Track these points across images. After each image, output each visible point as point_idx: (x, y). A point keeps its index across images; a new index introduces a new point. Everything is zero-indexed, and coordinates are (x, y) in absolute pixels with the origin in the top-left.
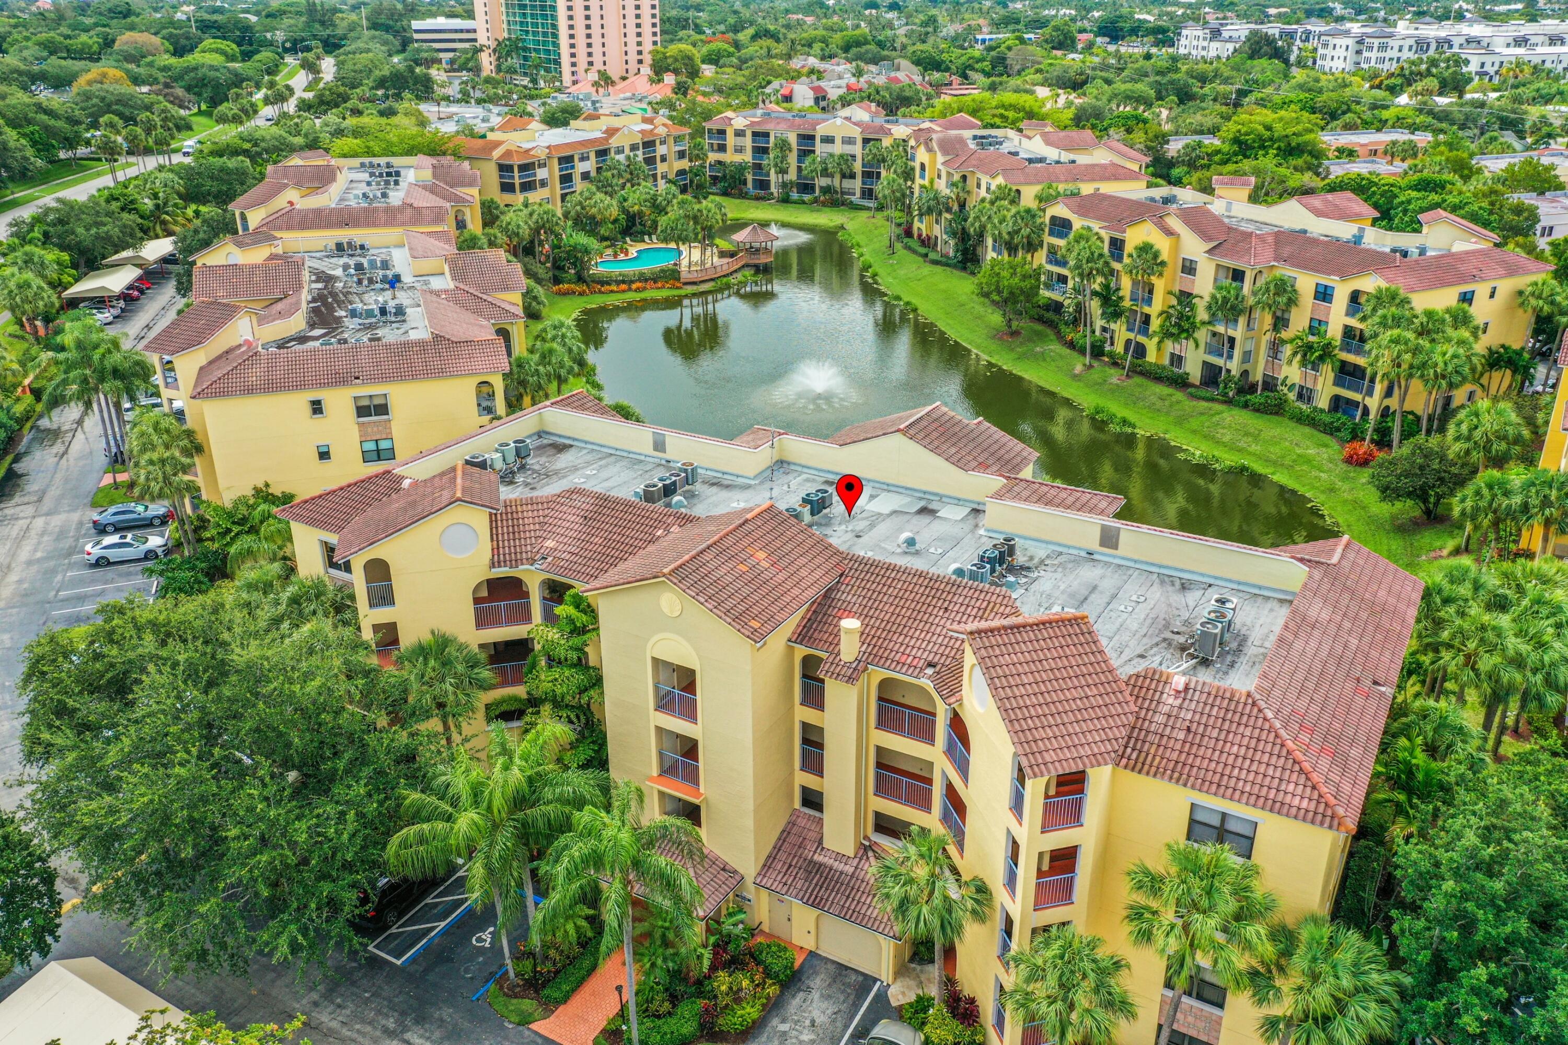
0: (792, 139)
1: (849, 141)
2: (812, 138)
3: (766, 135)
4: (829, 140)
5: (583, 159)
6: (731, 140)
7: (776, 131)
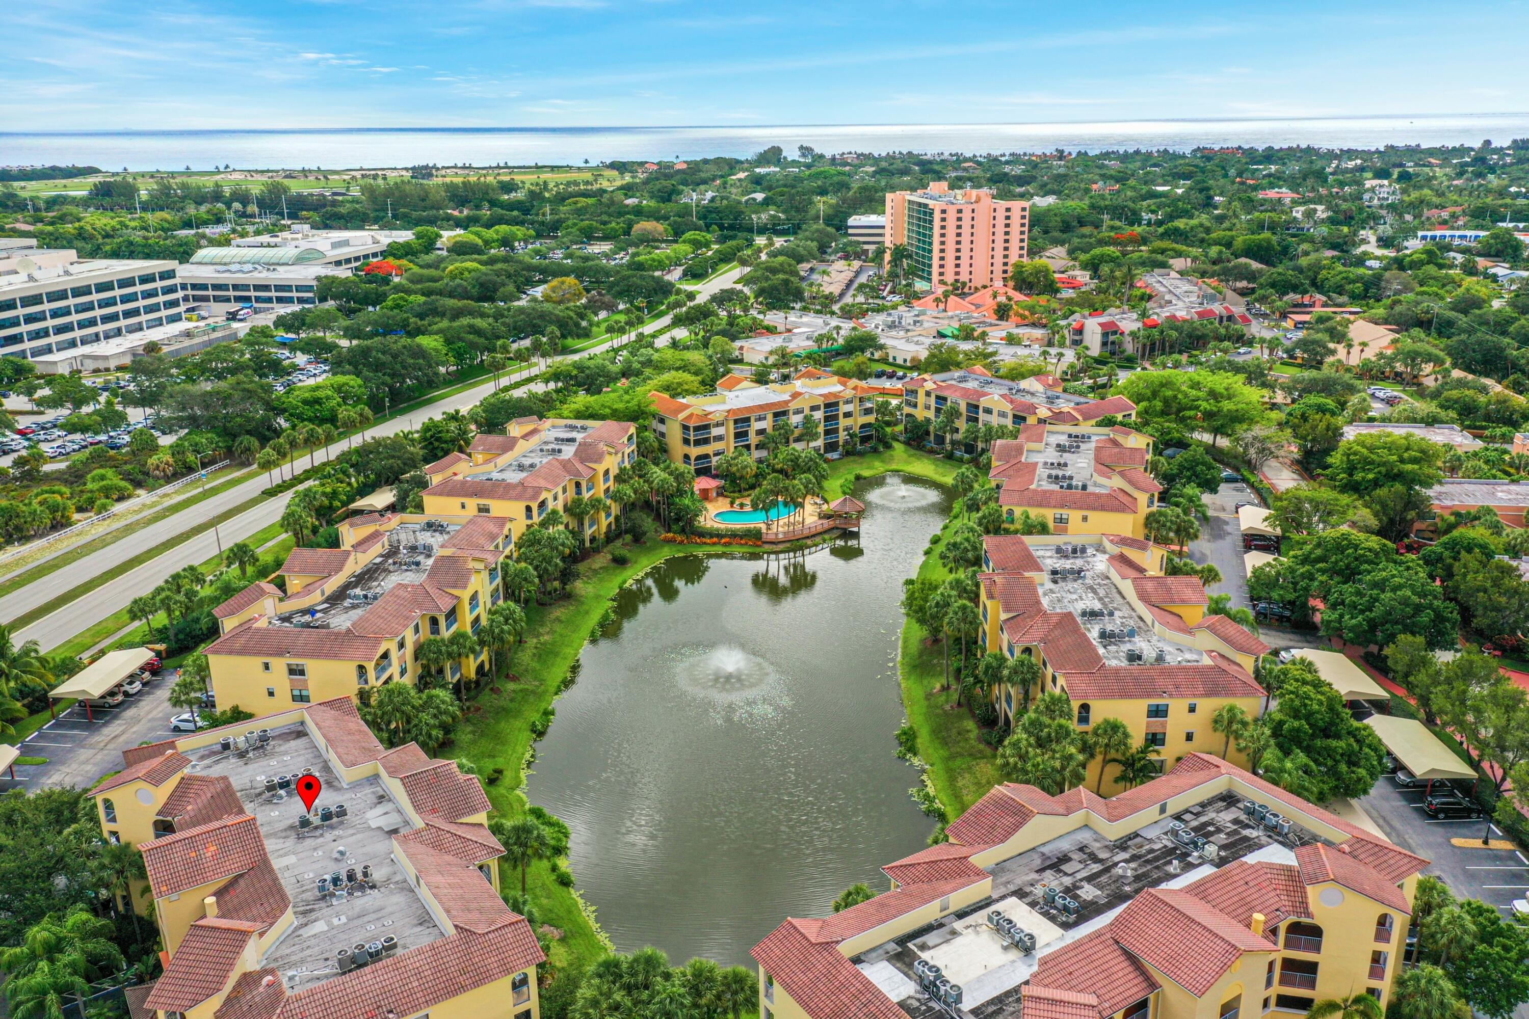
0: (963, 408)
1: (1003, 415)
2: (977, 407)
3: (945, 399)
4: (988, 411)
5: (760, 419)
6: (921, 399)
7: (951, 397)
